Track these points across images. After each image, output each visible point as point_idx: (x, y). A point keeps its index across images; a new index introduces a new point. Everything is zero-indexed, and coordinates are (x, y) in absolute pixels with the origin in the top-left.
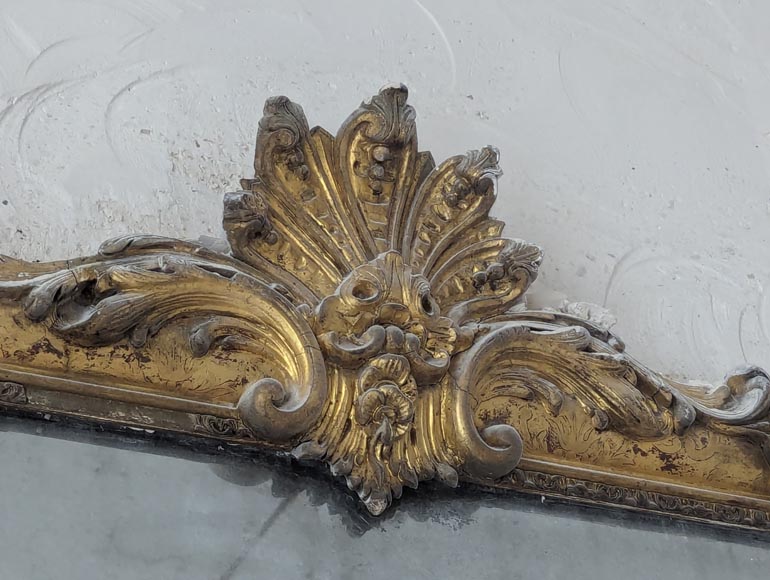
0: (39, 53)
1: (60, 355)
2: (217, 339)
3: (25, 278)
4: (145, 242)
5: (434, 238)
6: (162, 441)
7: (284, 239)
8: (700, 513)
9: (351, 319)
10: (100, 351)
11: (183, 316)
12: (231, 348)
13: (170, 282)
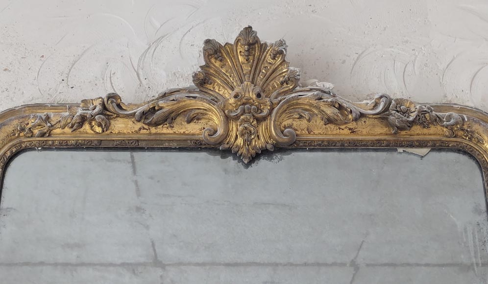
0: (159, 27)
1: (147, 130)
2: (194, 117)
3: (135, 109)
4: (170, 92)
5: (267, 71)
6: (181, 149)
7: (215, 82)
8: (364, 145)
9: (234, 105)
10: (159, 127)
11: (185, 111)
12: (198, 119)
13: (177, 103)
